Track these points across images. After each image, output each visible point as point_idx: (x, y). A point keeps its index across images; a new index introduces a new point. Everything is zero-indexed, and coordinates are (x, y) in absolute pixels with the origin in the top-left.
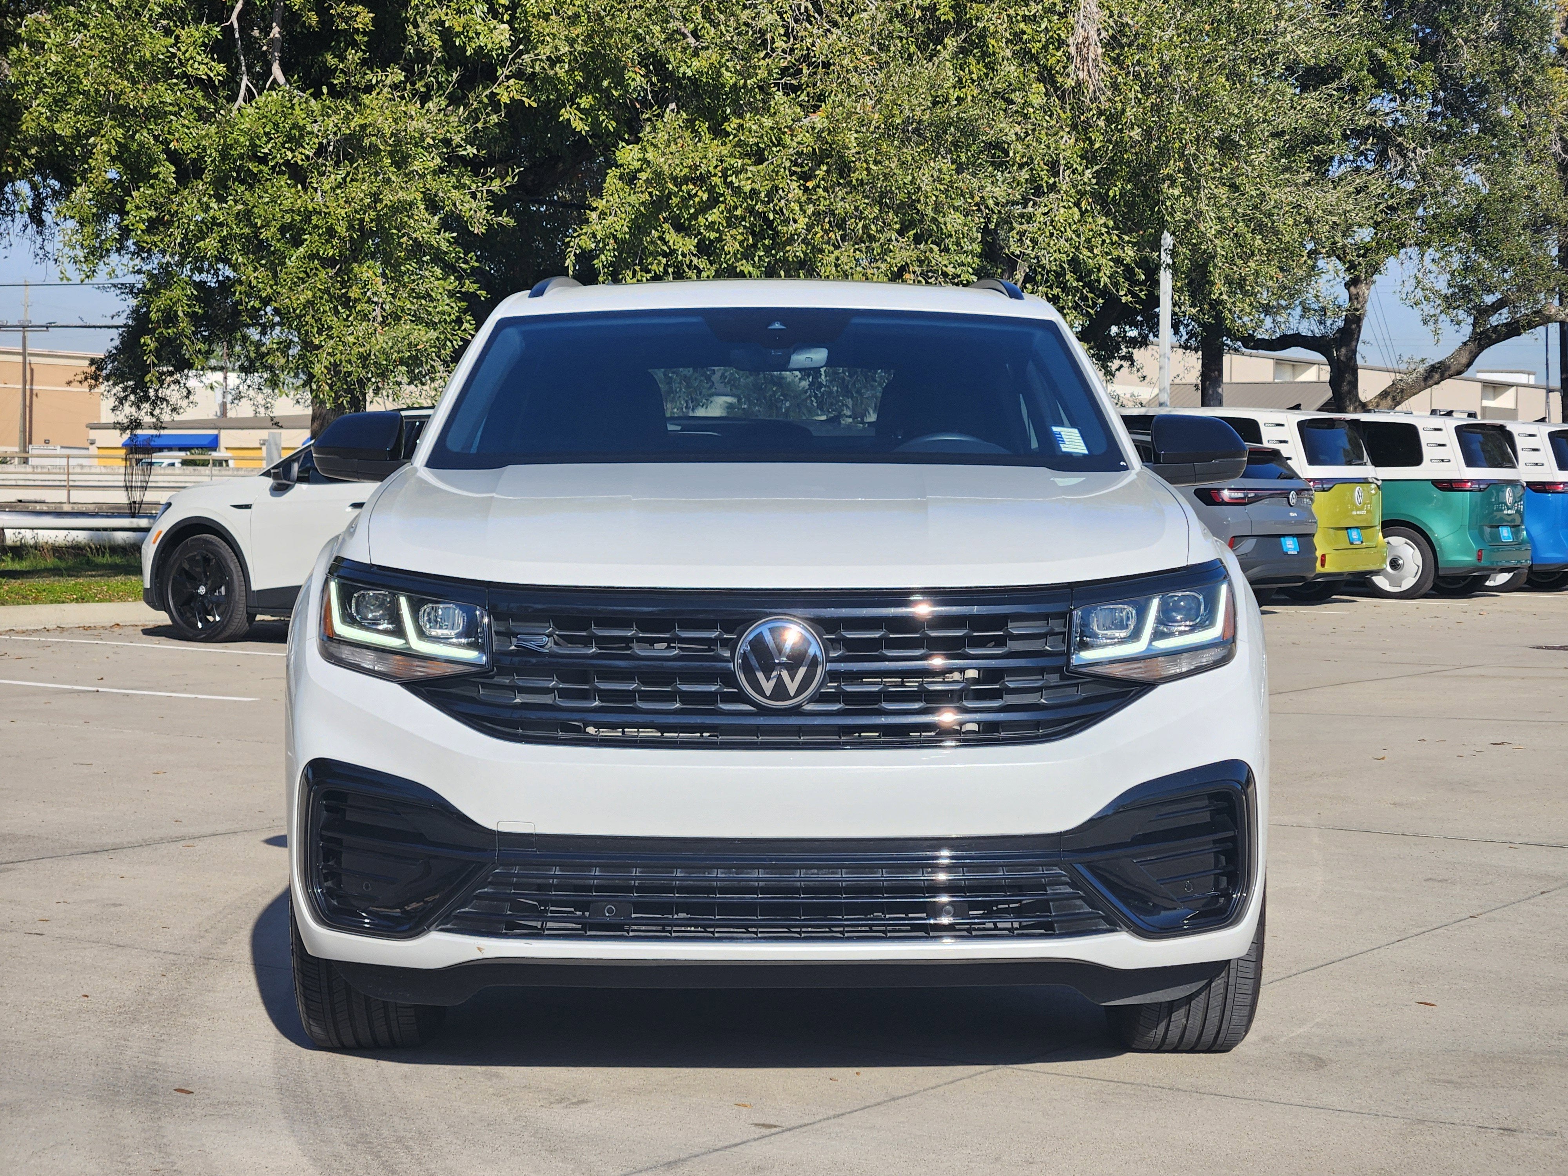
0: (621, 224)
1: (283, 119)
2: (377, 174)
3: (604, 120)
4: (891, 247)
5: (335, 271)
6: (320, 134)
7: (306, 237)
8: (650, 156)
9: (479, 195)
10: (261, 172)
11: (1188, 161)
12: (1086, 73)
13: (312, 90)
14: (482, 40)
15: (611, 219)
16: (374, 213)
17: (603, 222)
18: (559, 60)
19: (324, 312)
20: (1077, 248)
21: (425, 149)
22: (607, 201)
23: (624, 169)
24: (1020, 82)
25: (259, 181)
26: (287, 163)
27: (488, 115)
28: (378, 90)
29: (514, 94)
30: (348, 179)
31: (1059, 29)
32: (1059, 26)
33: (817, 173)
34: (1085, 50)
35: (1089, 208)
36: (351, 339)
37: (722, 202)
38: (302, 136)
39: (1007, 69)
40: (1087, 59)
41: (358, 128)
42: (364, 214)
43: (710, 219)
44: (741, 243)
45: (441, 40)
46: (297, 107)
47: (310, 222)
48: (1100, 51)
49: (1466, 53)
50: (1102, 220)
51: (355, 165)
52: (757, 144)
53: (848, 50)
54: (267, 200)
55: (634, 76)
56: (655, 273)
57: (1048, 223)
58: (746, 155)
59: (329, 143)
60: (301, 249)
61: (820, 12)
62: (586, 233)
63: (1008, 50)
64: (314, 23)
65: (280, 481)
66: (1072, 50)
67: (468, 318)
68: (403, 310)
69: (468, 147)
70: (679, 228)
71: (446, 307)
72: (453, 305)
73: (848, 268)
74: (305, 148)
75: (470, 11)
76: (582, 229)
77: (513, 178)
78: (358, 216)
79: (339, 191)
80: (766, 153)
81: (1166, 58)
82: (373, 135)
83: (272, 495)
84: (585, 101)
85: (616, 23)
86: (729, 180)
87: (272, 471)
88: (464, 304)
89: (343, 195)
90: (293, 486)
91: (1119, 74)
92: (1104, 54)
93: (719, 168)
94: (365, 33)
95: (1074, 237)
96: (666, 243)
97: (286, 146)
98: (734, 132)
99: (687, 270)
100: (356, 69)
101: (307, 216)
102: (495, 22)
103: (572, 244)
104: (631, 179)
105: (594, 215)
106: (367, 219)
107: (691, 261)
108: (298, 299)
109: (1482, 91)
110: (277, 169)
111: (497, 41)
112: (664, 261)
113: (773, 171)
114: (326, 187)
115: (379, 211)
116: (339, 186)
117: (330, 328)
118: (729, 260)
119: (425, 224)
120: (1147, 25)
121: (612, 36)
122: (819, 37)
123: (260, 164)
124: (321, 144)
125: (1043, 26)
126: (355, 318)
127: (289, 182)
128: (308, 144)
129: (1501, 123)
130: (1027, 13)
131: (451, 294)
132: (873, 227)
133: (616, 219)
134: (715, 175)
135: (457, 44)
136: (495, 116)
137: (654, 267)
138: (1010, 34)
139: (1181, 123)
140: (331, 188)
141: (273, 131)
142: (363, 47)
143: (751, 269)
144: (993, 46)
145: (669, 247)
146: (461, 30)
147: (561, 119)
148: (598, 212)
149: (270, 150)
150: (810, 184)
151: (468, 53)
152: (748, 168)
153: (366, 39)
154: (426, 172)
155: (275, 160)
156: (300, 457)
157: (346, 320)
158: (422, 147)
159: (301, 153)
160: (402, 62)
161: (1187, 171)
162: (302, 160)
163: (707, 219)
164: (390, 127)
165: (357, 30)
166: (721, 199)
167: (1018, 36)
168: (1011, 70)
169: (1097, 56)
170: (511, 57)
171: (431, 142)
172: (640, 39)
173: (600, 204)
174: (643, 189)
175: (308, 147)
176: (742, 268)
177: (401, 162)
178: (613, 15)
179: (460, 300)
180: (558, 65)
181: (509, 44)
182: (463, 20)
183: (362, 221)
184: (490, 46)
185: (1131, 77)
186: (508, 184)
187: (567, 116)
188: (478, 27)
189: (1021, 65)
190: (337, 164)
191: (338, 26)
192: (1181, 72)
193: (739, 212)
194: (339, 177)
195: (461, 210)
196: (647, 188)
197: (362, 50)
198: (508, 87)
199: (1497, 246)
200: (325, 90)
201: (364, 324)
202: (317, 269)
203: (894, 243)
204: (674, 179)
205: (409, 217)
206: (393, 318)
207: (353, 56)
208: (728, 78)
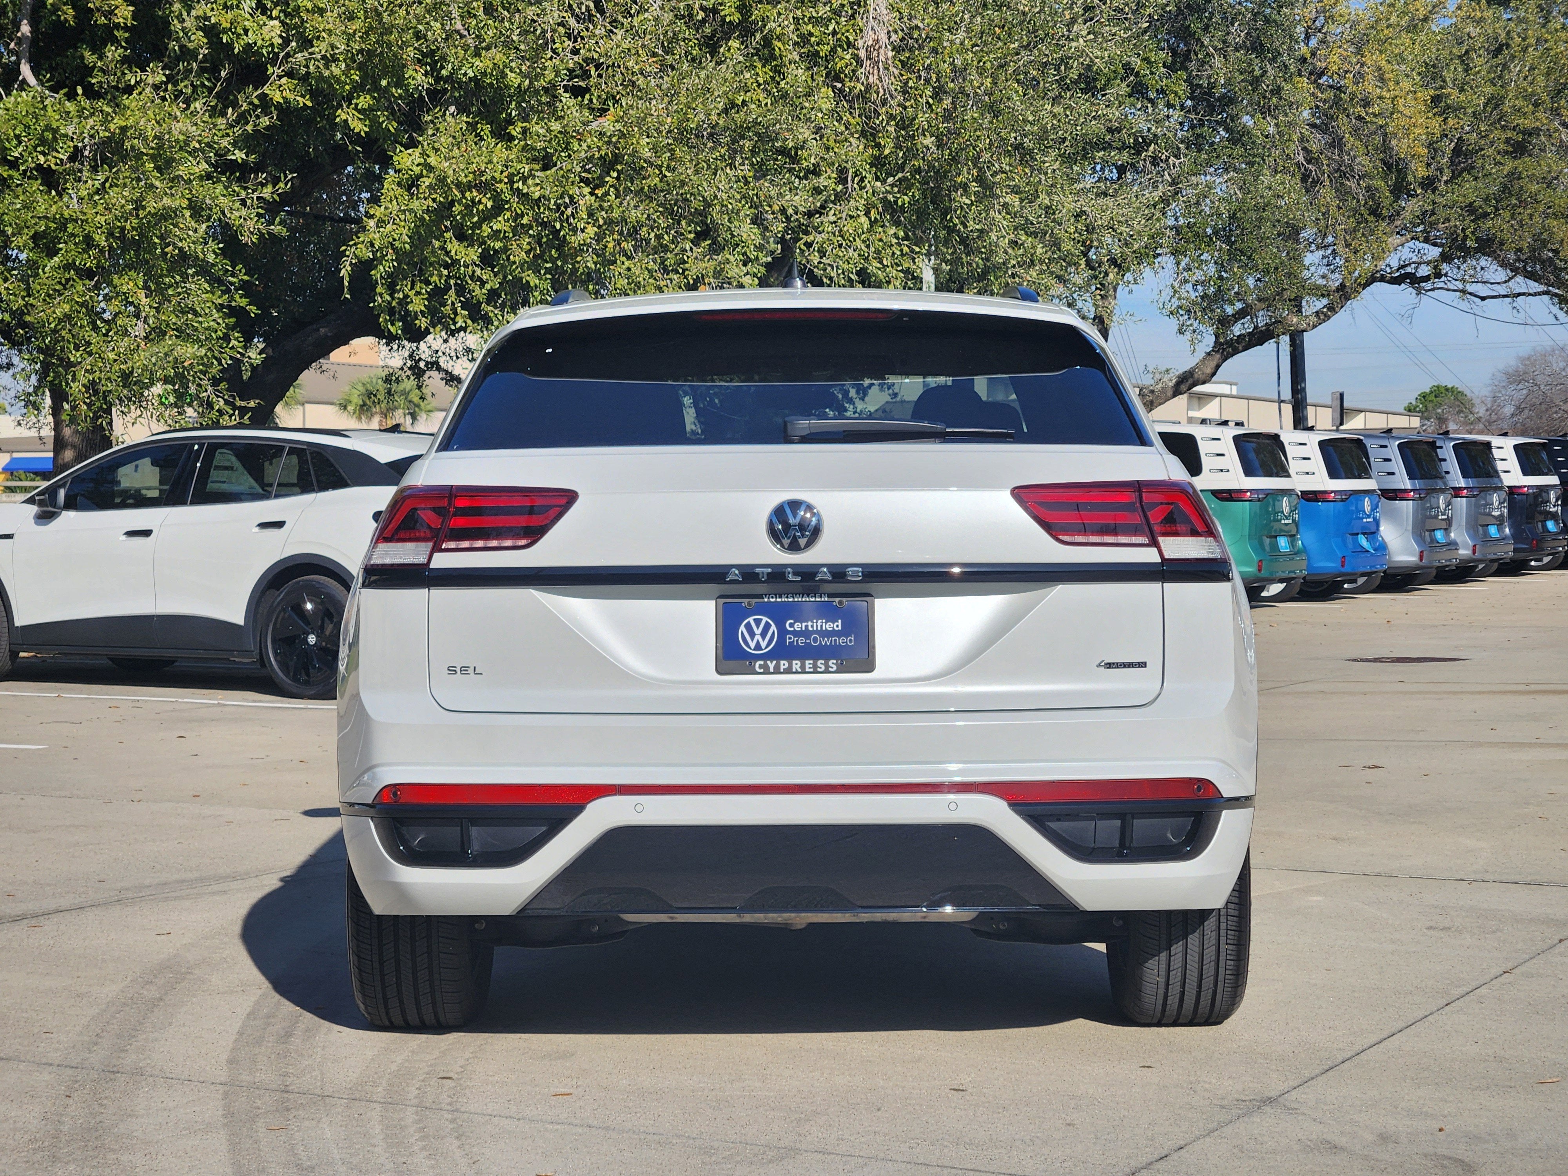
0: (402, 234)
1: (34, 120)
2: (139, 180)
3: (383, 122)
4: (685, 257)
5: (93, 283)
6: (75, 137)
7: (61, 246)
8: (433, 160)
9: (249, 202)
10: (11, 177)
11: (980, 169)
12: (876, 77)
13: (66, 90)
14: (251, 38)
15: (389, 227)
16: (136, 221)
17: (381, 230)
18: (335, 59)
19: (81, 327)
20: (866, 259)
21: (189, 153)
22: (386, 208)
23: (404, 174)
24: (809, 86)
25: (9, 187)
26: (39, 168)
27: (258, 117)
28: (140, 89)
29: (287, 94)
30: (107, 185)
31: (848, 31)
32: (847, 28)
33: (607, 179)
34: (875, 53)
35: (878, 217)
36: (112, 356)
37: (507, 210)
38: (55, 139)
39: (795, 72)
40: (878, 62)
41: (117, 131)
42: (126, 221)
43: (495, 228)
44: (528, 252)
45: (206, 36)
46: (49, 109)
47: (65, 231)
48: (890, 54)
49: (1218, 61)
50: (892, 231)
51: (114, 170)
52: (545, 149)
53: (633, 52)
54: (19, 206)
55: (414, 74)
56: (436, 285)
57: (837, 233)
58: (534, 160)
59: (85, 147)
60: (56, 259)
61: (602, 12)
62: (363, 242)
63: (795, 53)
64: (70, 18)
65: (45, 509)
66: (862, 54)
67: (236, 335)
68: (168, 325)
69: (236, 151)
70: (461, 237)
71: (212, 323)
72: (220, 321)
73: (641, 279)
74: (59, 152)
75: (238, 7)
76: (358, 238)
77: (286, 184)
78: (119, 224)
79: (97, 197)
80: (554, 158)
81: (958, 62)
82: (135, 138)
83: (36, 523)
84: (364, 101)
85: (395, 19)
86: (516, 186)
87: (37, 498)
88: (233, 320)
89: (102, 201)
90: (59, 514)
91: (910, 79)
92: (894, 57)
93: (505, 174)
94: (126, 28)
95: (863, 248)
96: (447, 253)
97: (38, 149)
98: (519, 136)
99: (470, 282)
100: (116, 67)
101: (63, 224)
102: (264, 18)
103: (347, 253)
104: (411, 185)
105: (372, 223)
106: (128, 227)
107: (474, 272)
108: (54, 312)
109: (1229, 100)
110: (29, 174)
111: (267, 38)
112: (445, 272)
113: (563, 176)
114: (83, 193)
115: (142, 219)
116: (97, 192)
117: (89, 344)
118: (514, 271)
119: (191, 233)
120: (938, 28)
121: (391, 33)
122: (602, 38)
123: (10, 169)
124: (76, 147)
125: (831, 28)
126: (116, 333)
127: (41, 188)
128: (62, 148)
129: (1248, 133)
130: (814, 14)
131: (220, 308)
132: (666, 237)
133: (395, 227)
134: (501, 181)
135: (224, 41)
136: (266, 118)
137: (435, 278)
138: (797, 36)
139: (975, 131)
140: (88, 194)
141: (24, 134)
142: (123, 44)
143: (537, 282)
144: (780, 49)
145: (451, 258)
146: (229, 25)
147: (338, 120)
148: (376, 219)
149: (21, 154)
150: (599, 192)
151: (236, 51)
152: (537, 174)
153: (127, 35)
154: (192, 177)
155: (26, 164)
156: (66, 482)
157: (106, 335)
158: (188, 152)
159: (55, 157)
160: (166, 59)
161: (980, 180)
162: (56, 164)
163: (491, 227)
164: (153, 130)
165: (117, 26)
166: (506, 207)
167: (804, 39)
168: (798, 74)
169: (887, 59)
170: (281, 55)
171: (197, 146)
172: (418, 36)
173: (378, 211)
174: (426, 195)
175: (63, 151)
176: (528, 278)
177: (164, 165)
178: (391, 10)
179: (229, 316)
180: (334, 65)
181: (280, 41)
182: (230, 15)
183: (123, 229)
184: (259, 43)
185: (922, 82)
186: (280, 191)
187: (344, 116)
188: (246, 23)
189: (808, 69)
190: (94, 169)
191: (97, 20)
192: (974, 76)
193: (525, 221)
194: (96, 182)
195: (230, 218)
196: (430, 194)
197: (122, 47)
198: (281, 86)
199: (1251, 255)
200: (80, 90)
201: (126, 339)
202: (74, 280)
203: (689, 254)
204: (458, 185)
205: (175, 225)
206: (156, 334)
207: (113, 53)
208: (513, 79)
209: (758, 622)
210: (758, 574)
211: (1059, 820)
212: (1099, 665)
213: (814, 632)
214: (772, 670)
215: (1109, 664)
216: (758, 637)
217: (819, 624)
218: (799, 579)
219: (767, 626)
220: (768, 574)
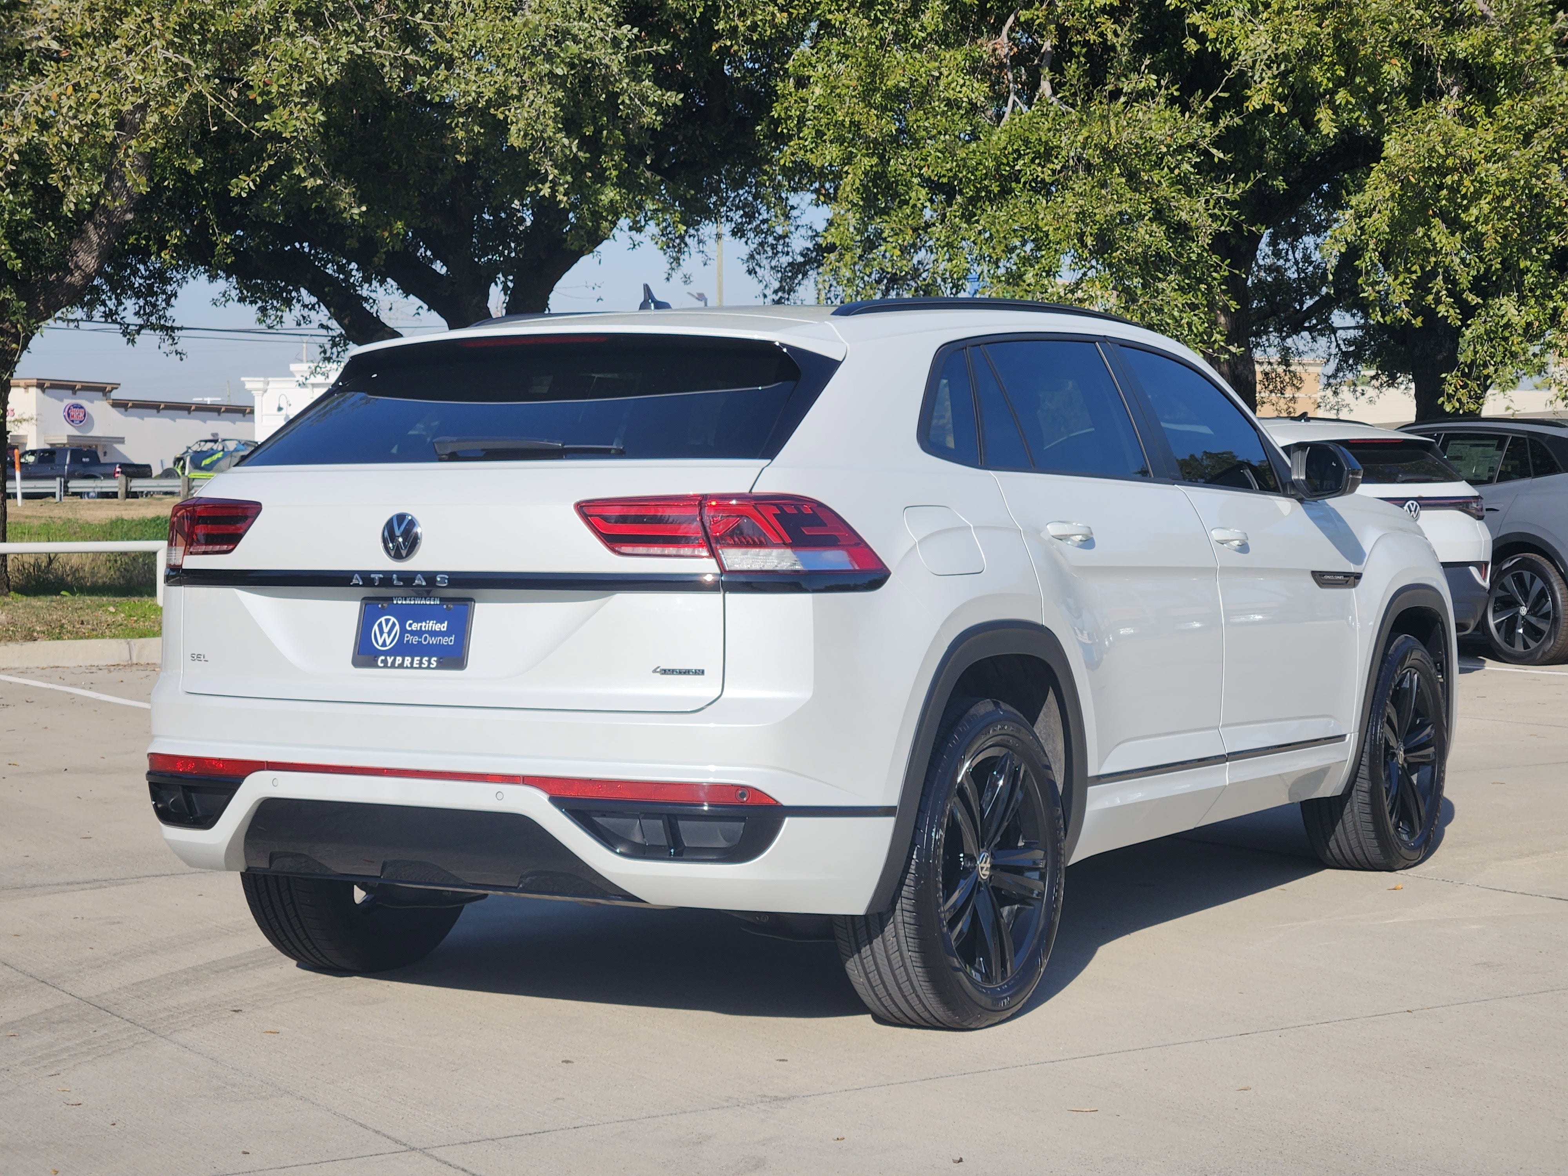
0: (1382, 222)
17: (1364, 220)
29: (1265, 96)
55: (1390, 68)
69: (1215, 151)
74: (1053, 163)
77: (1253, 184)
97: (1036, 161)
111: (1253, 46)
128: (1056, 158)
135: (1210, 50)
137: (1416, 268)
141: (1023, 148)
149: (1021, 167)
187: (1319, 115)
209: (387, 621)
210: (374, 579)
211: (604, 816)
212: (655, 671)
213: (426, 632)
214: (389, 665)
215: (665, 671)
216: (385, 635)
217: (431, 625)
218: (402, 583)
219: (394, 625)
220: (380, 578)
